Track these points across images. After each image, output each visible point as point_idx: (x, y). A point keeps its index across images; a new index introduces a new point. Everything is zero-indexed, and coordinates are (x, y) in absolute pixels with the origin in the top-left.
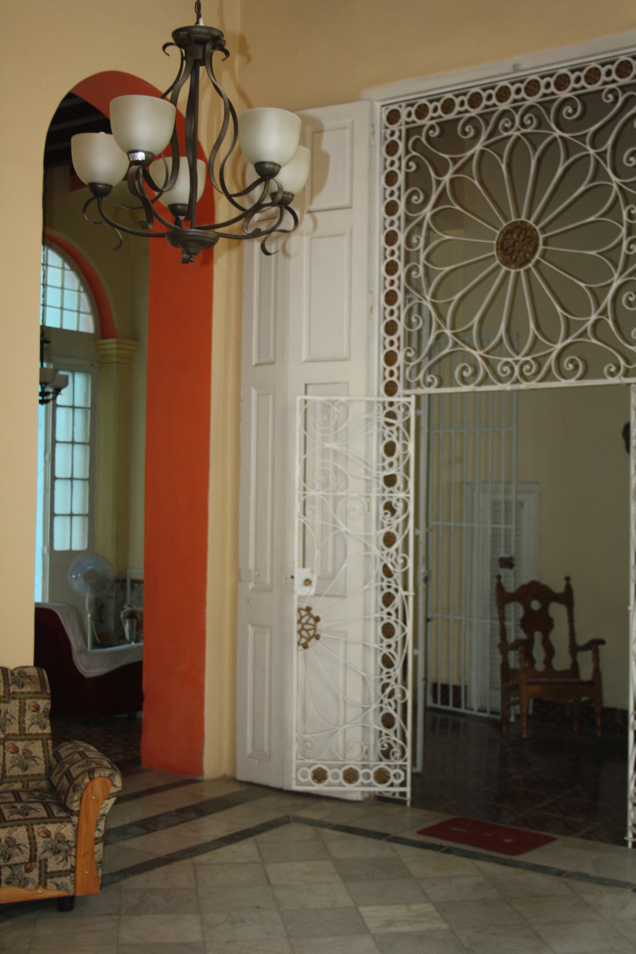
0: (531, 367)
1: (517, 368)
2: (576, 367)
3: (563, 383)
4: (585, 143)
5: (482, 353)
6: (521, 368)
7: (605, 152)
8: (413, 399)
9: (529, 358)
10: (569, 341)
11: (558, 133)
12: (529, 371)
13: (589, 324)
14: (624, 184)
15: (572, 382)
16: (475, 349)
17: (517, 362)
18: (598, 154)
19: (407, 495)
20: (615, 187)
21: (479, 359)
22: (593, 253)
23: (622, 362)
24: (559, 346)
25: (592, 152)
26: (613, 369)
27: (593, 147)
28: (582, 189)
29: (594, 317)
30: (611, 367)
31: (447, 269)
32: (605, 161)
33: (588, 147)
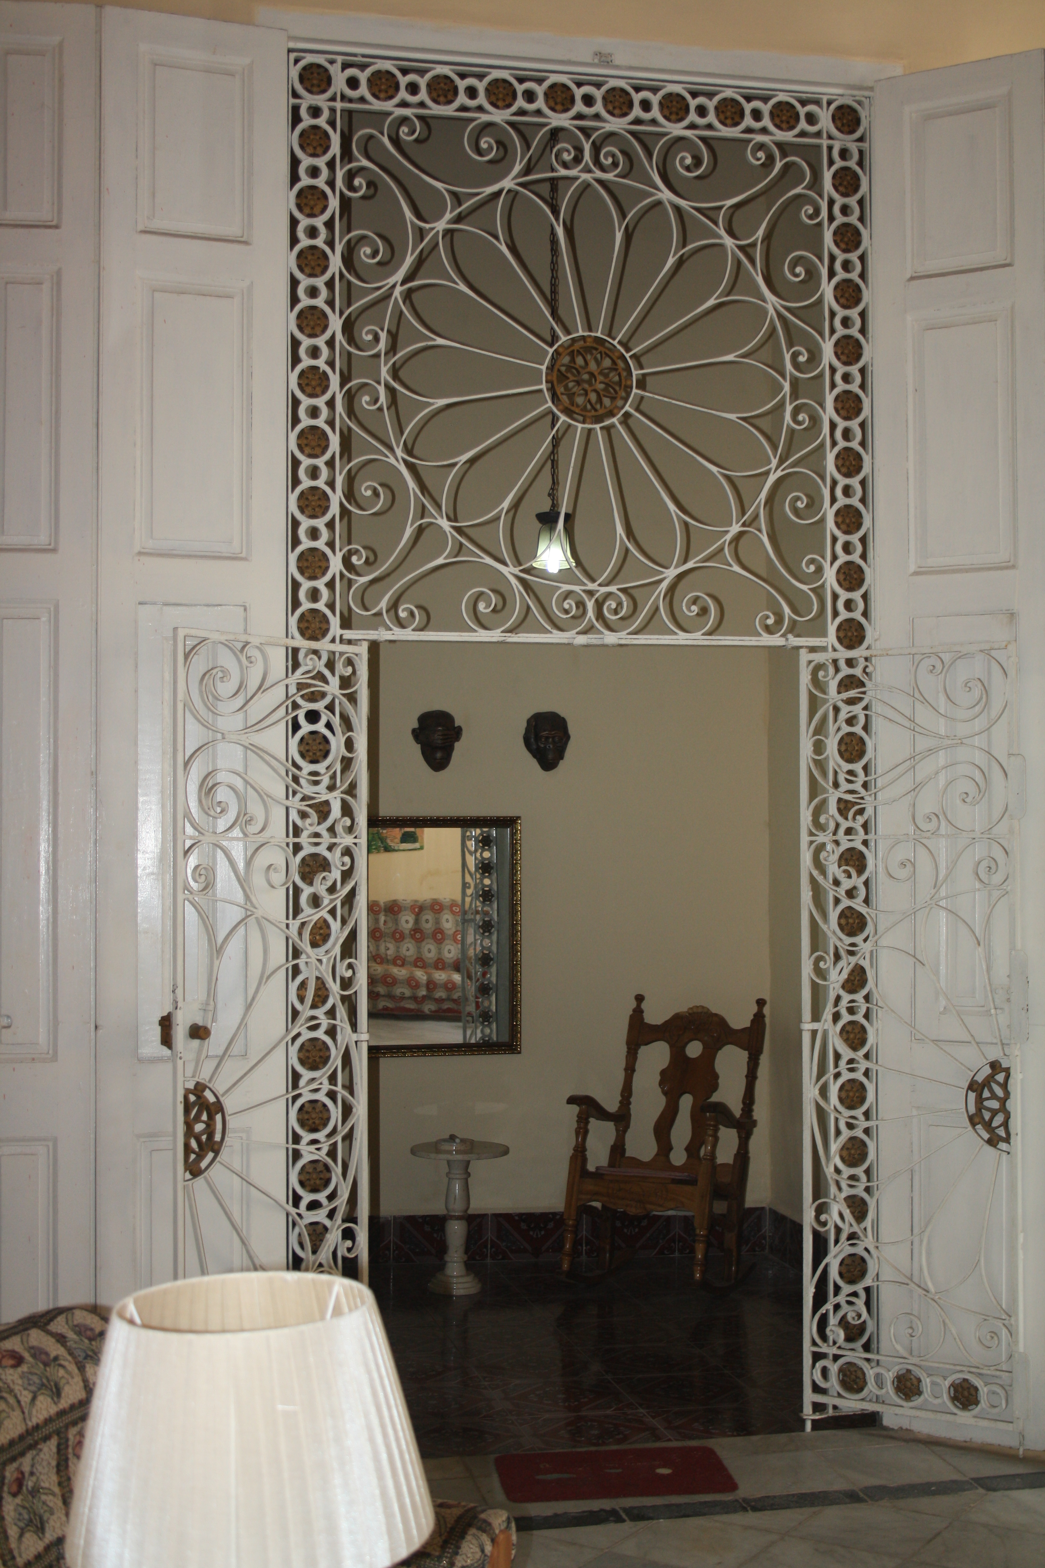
0: (620, 604)
1: (590, 605)
2: (704, 611)
3: (681, 638)
4: (716, 223)
5: (516, 571)
6: (599, 605)
7: (753, 245)
8: (363, 650)
9: (613, 589)
10: (690, 565)
11: (666, 195)
12: (616, 612)
13: (728, 537)
14: (788, 309)
15: (696, 638)
16: (505, 563)
17: (590, 593)
18: (740, 248)
19: (356, 841)
20: (771, 311)
21: (514, 581)
22: (732, 416)
23: (787, 610)
24: (671, 573)
25: (729, 242)
26: (770, 621)
27: (731, 233)
28: (711, 302)
29: (735, 529)
30: (768, 617)
31: (442, 402)
32: (752, 261)
33: (722, 232)
